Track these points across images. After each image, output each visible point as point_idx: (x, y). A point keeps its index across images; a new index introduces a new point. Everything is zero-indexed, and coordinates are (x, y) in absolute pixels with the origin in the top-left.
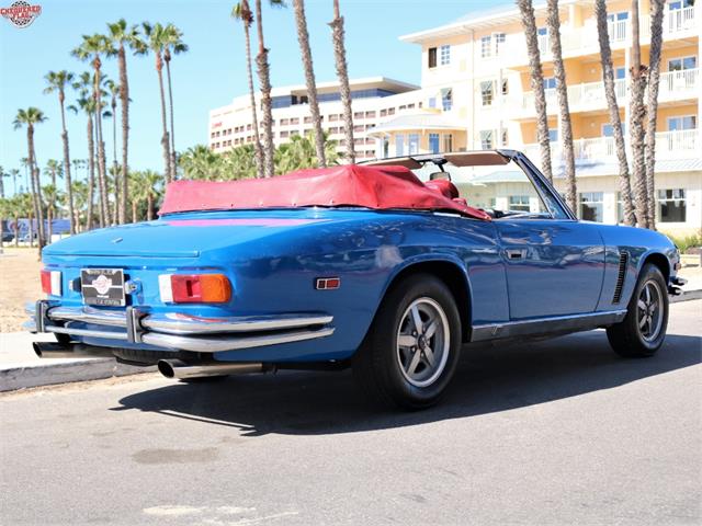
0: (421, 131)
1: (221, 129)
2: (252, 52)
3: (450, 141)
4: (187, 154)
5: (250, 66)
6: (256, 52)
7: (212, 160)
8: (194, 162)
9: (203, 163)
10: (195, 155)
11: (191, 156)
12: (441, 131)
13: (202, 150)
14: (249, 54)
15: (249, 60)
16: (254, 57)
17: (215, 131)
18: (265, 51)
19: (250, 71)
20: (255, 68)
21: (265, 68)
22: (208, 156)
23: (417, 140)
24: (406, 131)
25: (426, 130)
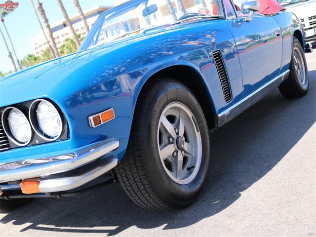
0: (119, 23)
1: (38, 46)
2: (35, 7)
3: (133, 24)
4: (24, 59)
5: (36, 13)
6: (37, 6)
7: (35, 59)
8: (28, 62)
9: (32, 61)
10: (28, 59)
11: (26, 60)
12: (128, 21)
13: (30, 56)
14: (34, 8)
15: (35, 10)
16: (37, 8)
17: (36, 47)
18: (41, 4)
19: (37, 15)
20: (39, 13)
21: (43, 12)
22: (33, 58)
23: (119, 28)
24: (113, 25)
25: (122, 22)
